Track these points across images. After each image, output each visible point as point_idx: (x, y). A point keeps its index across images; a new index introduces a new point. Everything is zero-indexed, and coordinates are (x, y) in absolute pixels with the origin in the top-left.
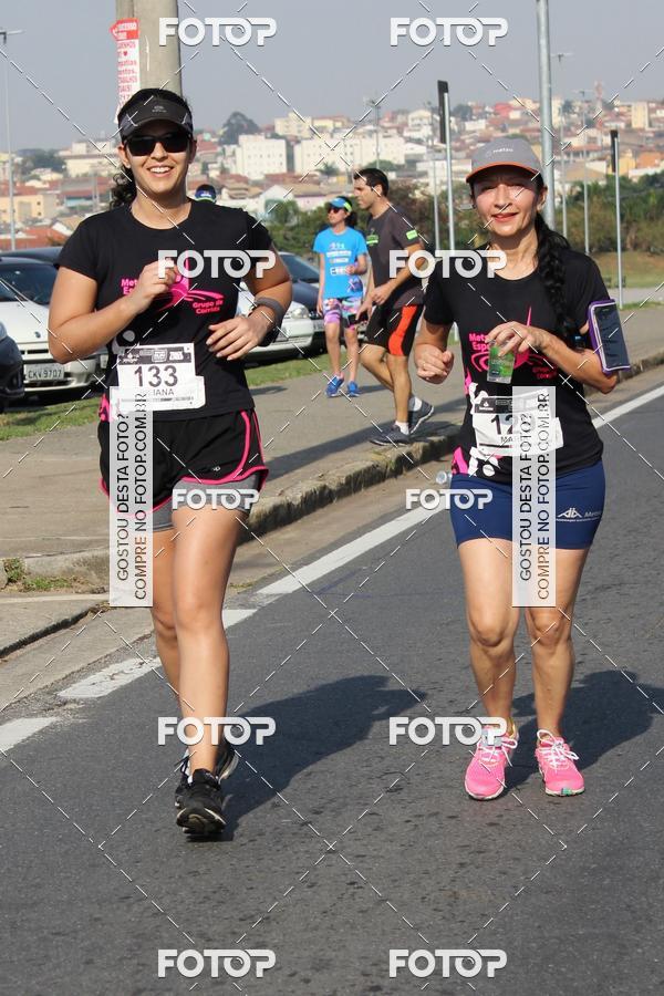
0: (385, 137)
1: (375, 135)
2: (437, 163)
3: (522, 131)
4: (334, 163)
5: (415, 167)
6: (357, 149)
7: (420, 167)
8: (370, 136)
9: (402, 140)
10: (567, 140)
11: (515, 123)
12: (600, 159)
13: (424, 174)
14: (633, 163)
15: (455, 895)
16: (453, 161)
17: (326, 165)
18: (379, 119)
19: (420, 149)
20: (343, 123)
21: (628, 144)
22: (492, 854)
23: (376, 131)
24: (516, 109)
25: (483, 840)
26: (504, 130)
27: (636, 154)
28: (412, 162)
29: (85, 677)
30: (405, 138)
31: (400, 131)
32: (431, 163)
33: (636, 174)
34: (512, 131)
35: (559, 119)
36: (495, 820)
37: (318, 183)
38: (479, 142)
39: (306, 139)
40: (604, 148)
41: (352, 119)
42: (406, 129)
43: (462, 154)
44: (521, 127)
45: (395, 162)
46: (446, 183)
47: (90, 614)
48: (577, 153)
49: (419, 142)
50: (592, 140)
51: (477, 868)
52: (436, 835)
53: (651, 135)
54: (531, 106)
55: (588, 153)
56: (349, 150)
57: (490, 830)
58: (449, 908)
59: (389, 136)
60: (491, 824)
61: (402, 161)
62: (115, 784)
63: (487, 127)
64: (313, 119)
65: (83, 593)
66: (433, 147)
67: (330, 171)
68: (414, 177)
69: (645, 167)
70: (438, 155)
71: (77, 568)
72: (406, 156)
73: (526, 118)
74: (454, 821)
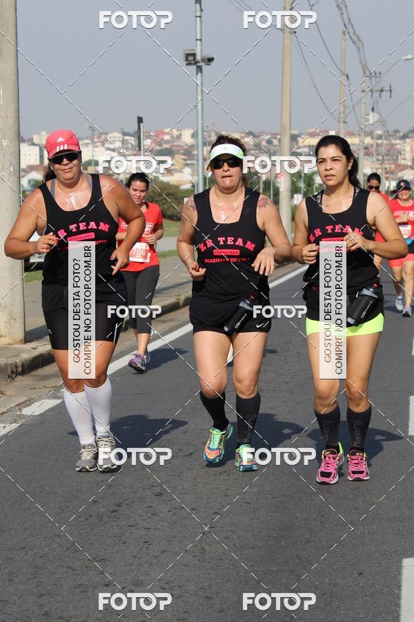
11: (167, 142)
18: (92, 137)
19: (114, 154)
24: (167, 134)
30: (106, 148)
31: (103, 144)
34: (165, 146)
35: (191, 140)
42: (106, 143)
44: (171, 144)
49: (113, 150)
54: (175, 133)
59: (97, 147)
63: (151, 143)
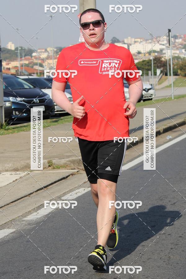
15: (170, 257)
22: (180, 245)
25: (178, 241)
29: (69, 193)
36: (181, 235)
47: (71, 175)
51: (176, 249)
52: (165, 240)
57: (180, 238)
58: (168, 261)
60: (180, 237)
62: (76, 224)
65: (69, 169)
71: (68, 163)
74: (169, 236)
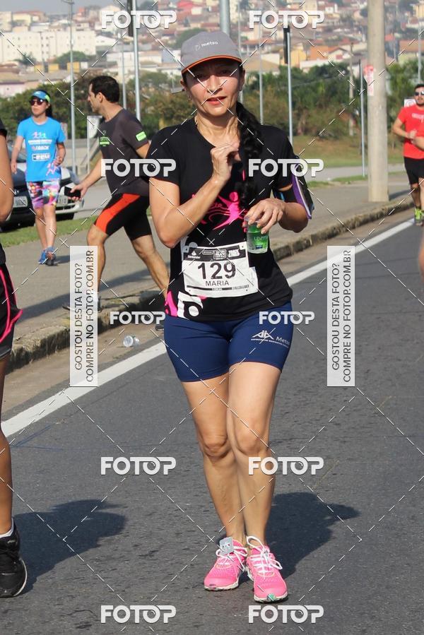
0: (78, 30)
1: (69, 28)
2: (125, 53)
3: (203, 25)
4: (31, 53)
5: (105, 56)
6: (52, 42)
7: (110, 58)
8: (65, 29)
9: (93, 34)
10: (243, 34)
11: (196, 18)
12: (274, 52)
13: (114, 64)
14: (304, 55)
16: (139, 53)
17: (24, 56)
18: (73, 14)
19: (110, 42)
20: (39, 16)
21: (299, 38)
23: (70, 25)
24: (198, 5)
26: (186, 25)
27: (307, 47)
28: (102, 53)
30: (96, 31)
31: (92, 25)
32: (120, 55)
33: (306, 66)
34: (193, 26)
35: (237, 14)
37: (17, 72)
38: (164, 35)
39: (7, 32)
40: (277, 42)
41: (48, 14)
42: (97, 23)
43: (149, 46)
44: (203, 22)
45: (87, 53)
46: (134, 73)
48: (253, 46)
49: (109, 35)
50: (266, 34)
53: (320, 30)
54: (210, 3)
55: (263, 46)
56: (45, 42)
59: (82, 30)
61: (94, 53)
64: (12, 14)
66: (121, 39)
67: (27, 61)
68: (105, 67)
69: (315, 59)
70: (127, 47)
72: (97, 47)
73: (206, 14)
